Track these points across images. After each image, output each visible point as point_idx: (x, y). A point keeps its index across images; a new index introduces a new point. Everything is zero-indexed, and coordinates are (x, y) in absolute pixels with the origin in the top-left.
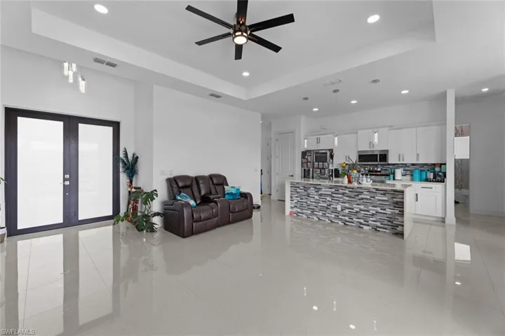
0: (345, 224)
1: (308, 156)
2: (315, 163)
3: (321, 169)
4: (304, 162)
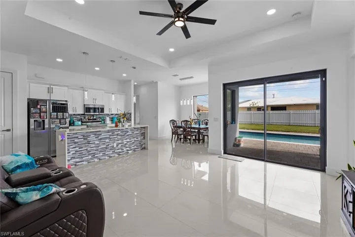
0: (119, 155)
1: (41, 105)
2: (52, 114)
3: (60, 119)
4: (33, 112)
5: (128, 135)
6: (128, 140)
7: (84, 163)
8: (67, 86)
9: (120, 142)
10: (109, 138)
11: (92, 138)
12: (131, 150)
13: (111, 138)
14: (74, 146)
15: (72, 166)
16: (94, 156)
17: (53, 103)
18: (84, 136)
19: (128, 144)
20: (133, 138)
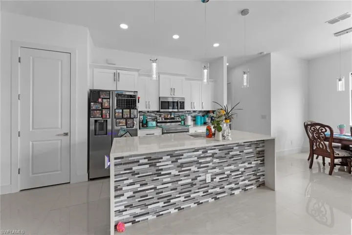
1: (103, 98)
2: (117, 111)
3: (126, 119)
4: (94, 108)
5: (233, 157)
6: (232, 167)
7: (150, 217)
8: (138, 70)
9: (217, 170)
10: (198, 163)
11: (165, 162)
12: (239, 188)
13: (201, 163)
14: (131, 181)
15: (126, 225)
16: (168, 200)
17: (118, 95)
18: (149, 159)
19: (233, 176)
20: (242, 163)
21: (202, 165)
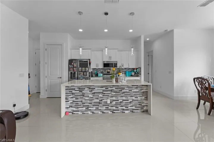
0: (113, 112)
1: (74, 63)
2: (79, 68)
3: (83, 72)
4: (70, 67)
5: (124, 93)
6: (124, 98)
7: (79, 113)
9: (114, 98)
10: (103, 93)
11: (86, 91)
12: (128, 110)
13: (104, 93)
14: (72, 96)
15: (70, 114)
16: (88, 107)
17: (80, 61)
18: (79, 89)
19: (124, 103)
20: (130, 97)
21: (105, 95)
